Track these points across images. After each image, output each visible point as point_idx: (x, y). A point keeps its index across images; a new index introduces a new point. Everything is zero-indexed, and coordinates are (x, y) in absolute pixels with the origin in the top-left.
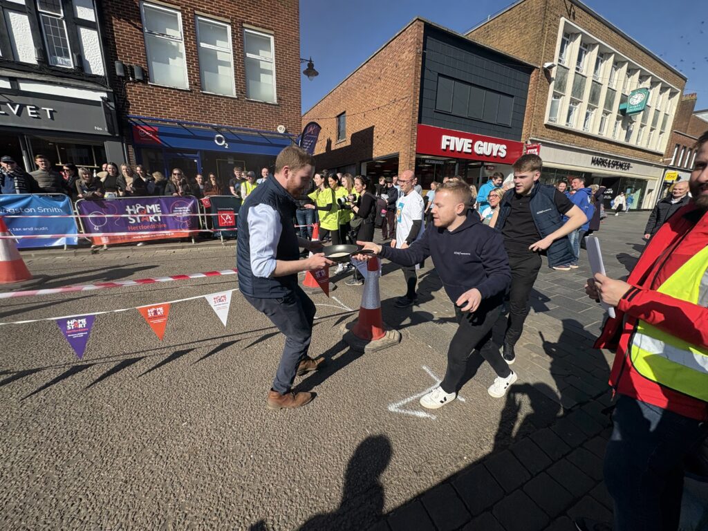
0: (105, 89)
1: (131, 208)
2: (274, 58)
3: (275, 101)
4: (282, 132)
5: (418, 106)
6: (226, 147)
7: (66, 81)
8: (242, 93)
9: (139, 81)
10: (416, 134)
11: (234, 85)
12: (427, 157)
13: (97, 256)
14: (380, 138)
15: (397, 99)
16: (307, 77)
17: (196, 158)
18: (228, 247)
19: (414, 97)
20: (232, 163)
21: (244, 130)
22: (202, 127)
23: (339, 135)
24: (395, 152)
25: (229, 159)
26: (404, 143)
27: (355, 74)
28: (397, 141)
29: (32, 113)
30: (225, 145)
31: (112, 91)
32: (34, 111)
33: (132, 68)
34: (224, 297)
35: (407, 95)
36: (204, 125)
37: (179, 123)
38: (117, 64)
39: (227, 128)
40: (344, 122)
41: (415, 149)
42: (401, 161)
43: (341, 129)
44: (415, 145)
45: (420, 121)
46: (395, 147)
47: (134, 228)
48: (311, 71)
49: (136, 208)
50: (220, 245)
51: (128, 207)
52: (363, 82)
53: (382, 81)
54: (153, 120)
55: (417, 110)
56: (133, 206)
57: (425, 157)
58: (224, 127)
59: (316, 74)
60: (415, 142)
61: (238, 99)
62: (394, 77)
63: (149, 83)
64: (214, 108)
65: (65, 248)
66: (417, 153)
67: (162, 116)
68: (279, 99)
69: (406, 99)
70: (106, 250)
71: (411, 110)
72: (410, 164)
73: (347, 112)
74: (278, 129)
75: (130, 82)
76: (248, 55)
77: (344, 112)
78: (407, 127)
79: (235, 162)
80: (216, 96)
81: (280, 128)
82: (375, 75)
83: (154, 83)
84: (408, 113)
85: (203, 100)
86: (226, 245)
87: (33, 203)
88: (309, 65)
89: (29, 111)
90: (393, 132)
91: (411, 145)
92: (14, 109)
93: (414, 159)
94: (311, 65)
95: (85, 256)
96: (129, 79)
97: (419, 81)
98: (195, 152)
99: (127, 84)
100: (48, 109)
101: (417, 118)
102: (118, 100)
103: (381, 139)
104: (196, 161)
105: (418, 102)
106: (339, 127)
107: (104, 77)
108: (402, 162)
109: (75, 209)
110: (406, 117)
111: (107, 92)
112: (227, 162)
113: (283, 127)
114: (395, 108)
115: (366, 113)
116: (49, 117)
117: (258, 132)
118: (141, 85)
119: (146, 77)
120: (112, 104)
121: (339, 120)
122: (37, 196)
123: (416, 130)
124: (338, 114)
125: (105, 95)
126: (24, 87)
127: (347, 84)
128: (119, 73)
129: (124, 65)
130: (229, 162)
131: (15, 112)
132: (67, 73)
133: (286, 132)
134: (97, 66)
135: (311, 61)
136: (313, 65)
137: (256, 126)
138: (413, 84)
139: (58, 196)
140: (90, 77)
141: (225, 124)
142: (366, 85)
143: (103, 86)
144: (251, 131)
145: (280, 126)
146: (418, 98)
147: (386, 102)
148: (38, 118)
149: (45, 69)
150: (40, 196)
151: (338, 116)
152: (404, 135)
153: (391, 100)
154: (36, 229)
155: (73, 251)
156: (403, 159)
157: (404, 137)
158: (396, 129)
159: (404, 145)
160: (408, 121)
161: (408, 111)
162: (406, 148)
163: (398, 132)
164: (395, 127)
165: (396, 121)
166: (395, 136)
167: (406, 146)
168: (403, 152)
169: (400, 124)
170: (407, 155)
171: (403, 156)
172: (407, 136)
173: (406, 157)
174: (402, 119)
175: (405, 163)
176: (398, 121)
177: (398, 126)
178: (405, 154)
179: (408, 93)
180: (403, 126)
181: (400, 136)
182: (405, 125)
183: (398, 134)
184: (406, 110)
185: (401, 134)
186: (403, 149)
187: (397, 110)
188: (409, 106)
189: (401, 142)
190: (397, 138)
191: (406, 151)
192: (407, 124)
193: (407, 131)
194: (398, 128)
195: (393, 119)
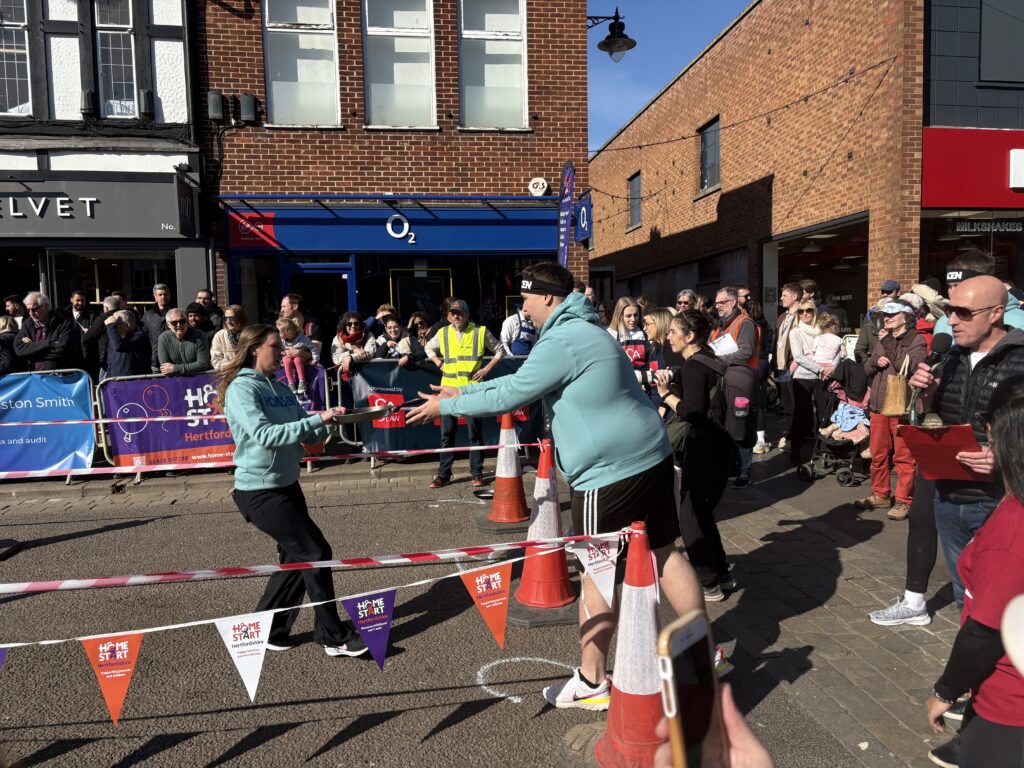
0: (186, 148)
1: (194, 393)
2: (525, 29)
3: (525, 125)
4: (538, 193)
5: (919, 80)
6: (411, 241)
7: (123, 143)
8: (451, 117)
9: (248, 123)
10: (918, 155)
11: (435, 103)
12: (964, 214)
13: (119, 498)
14: (811, 174)
15: (858, 68)
16: (606, 54)
17: (346, 270)
18: (384, 480)
19: (907, 58)
20: (424, 275)
21: (451, 199)
22: (361, 202)
23: (703, 178)
24: (856, 208)
25: (417, 267)
26: (882, 183)
27: (743, 23)
28: (861, 180)
29: (63, 210)
30: (407, 237)
31: (197, 150)
32: (66, 206)
33: (236, 100)
34: (256, 625)
35: (885, 58)
36: (366, 198)
37: (317, 200)
38: (212, 98)
39: (414, 199)
40: (717, 146)
41: (917, 198)
42: (875, 233)
43: (709, 161)
44: (918, 187)
45: (926, 120)
46: (855, 197)
47: (195, 438)
48: (617, 39)
49: (203, 393)
50: (367, 475)
51: (189, 391)
52: (764, 37)
53: (815, 29)
54: (266, 198)
55: (919, 91)
56: (199, 390)
57: (955, 214)
58: (406, 198)
59: (631, 44)
60: (916, 178)
61: (440, 131)
62: (847, 16)
63: (266, 125)
64: (388, 159)
65: (67, 482)
66: (922, 209)
67: (287, 189)
68: (534, 118)
69: (885, 67)
70: (139, 483)
71: (900, 92)
72: (902, 240)
73: (724, 117)
74: (530, 187)
75: (232, 128)
76: (467, 34)
77: (716, 119)
78: (888, 139)
79: (429, 273)
80: (395, 131)
81: (536, 186)
82: (794, 16)
83: (272, 123)
84: (891, 101)
85: (366, 144)
86: (380, 476)
87: (30, 390)
88: (612, 27)
89: (59, 207)
90: (850, 156)
91: (903, 188)
92: (37, 207)
93: (916, 224)
94: (617, 27)
95: (99, 499)
96: (230, 123)
97: (921, 14)
98: (342, 256)
99: (226, 132)
100: (88, 200)
101: (919, 112)
102: (208, 167)
103: (814, 179)
104: (345, 276)
105: (920, 69)
106: (703, 158)
107: (187, 126)
108: (878, 235)
109: (95, 400)
110: (884, 113)
111: (189, 153)
112: (412, 273)
113: (541, 180)
114: (852, 93)
115: (772, 116)
116: (89, 214)
117: (484, 200)
118: (250, 130)
119: (261, 111)
120: (196, 176)
121: (704, 140)
122: (38, 377)
123: (917, 145)
124: (701, 124)
125: (184, 160)
126: (58, 163)
127: (723, 49)
128: (213, 112)
129: (223, 97)
130: (417, 275)
131: (38, 212)
132: (127, 127)
133: (548, 192)
134: (175, 108)
135: (617, 17)
136: (622, 26)
137: (480, 187)
138: (901, 27)
139: (72, 373)
140: (163, 129)
141: (411, 188)
142: (773, 45)
143: (183, 142)
144: (468, 199)
145: (535, 180)
146: (920, 58)
147: (825, 81)
148: (71, 217)
149: (95, 127)
150: (43, 376)
151: (701, 131)
152: (879, 164)
153: (841, 73)
154: (28, 441)
155: (80, 487)
156: (880, 229)
157: (882, 168)
158: (856, 148)
159: (881, 188)
160: (890, 123)
161: (890, 98)
162: (889, 196)
163: (862, 156)
164: (854, 144)
165: (857, 128)
166: (856, 167)
167: (888, 192)
168: (880, 209)
169: (869, 132)
170: (892, 217)
171: (880, 219)
172: (890, 164)
173: (889, 222)
174: (874, 120)
175: (888, 237)
176: (861, 127)
177: (863, 140)
178: (887, 212)
179: (887, 51)
180: (877, 139)
181: (870, 167)
182: (884, 135)
183: (862, 160)
184: (884, 94)
185: (873, 161)
186: (880, 199)
187: (858, 98)
188: (893, 84)
189: (872, 181)
190: (861, 171)
191: (889, 206)
192: (888, 131)
193: (889, 150)
194: (864, 144)
195: (849, 122)
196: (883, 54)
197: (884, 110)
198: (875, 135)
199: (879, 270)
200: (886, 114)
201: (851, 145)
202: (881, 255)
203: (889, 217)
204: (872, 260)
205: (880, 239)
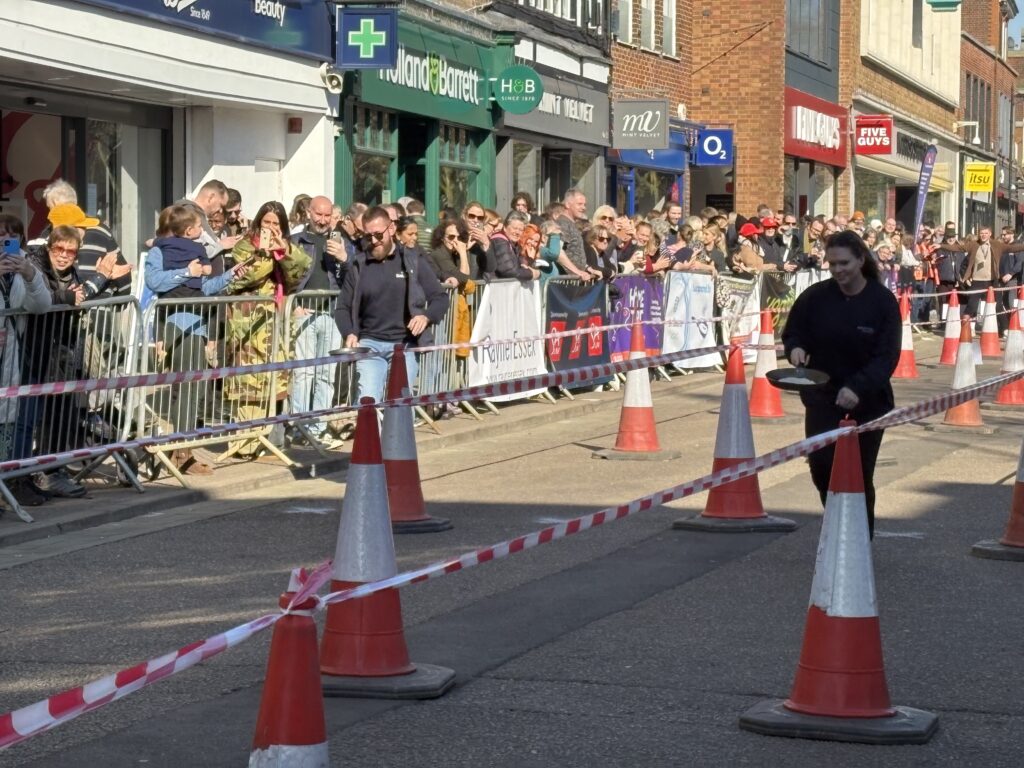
3: (674, 53)
17: (631, 182)
26: (757, 125)
35: (756, 16)
63: (618, 40)
66: (785, 154)
69: (756, 25)
74: (679, 112)
78: (762, 89)
84: (766, 58)
100: (592, 106)
104: (629, 188)
110: (756, 65)
113: (684, 106)
145: (681, 105)
152: (749, 108)
156: (751, 167)
157: (753, 112)
158: (714, 86)
159: (753, 130)
160: (765, 76)
161: (764, 53)
162: (765, 139)
163: (724, 94)
164: (712, 81)
165: (714, 67)
166: (714, 103)
167: (764, 135)
168: (752, 148)
169: (734, 76)
170: (770, 158)
171: (751, 157)
172: (765, 112)
173: (764, 161)
174: (741, 67)
175: (764, 175)
176: (721, 68)
177: (725, 81)
178: (762, 153)
179: (760, 12)
180: (745, 85)
181: (737, 108)
182: (757, 84)
183: (724, 99)
184: (754, 48)
185: (740, 103)
186: (752, 139)
187: (715, 40)
188: (767, 44)
189: (739, 121)
190: (723, 109)
191: (765, 148)
192: (763, 81)
193: (764, 99)
194: (726, 85)
195: (702, 59)
196: (754, 13)
197: (755, 61)
198: (745, 80)
199: (751, 202)
200: (759, 66)
201: (707, 81)
202: (753, 189)
203: (764, 157)
204: (742, 193)
205: (751, 175)
